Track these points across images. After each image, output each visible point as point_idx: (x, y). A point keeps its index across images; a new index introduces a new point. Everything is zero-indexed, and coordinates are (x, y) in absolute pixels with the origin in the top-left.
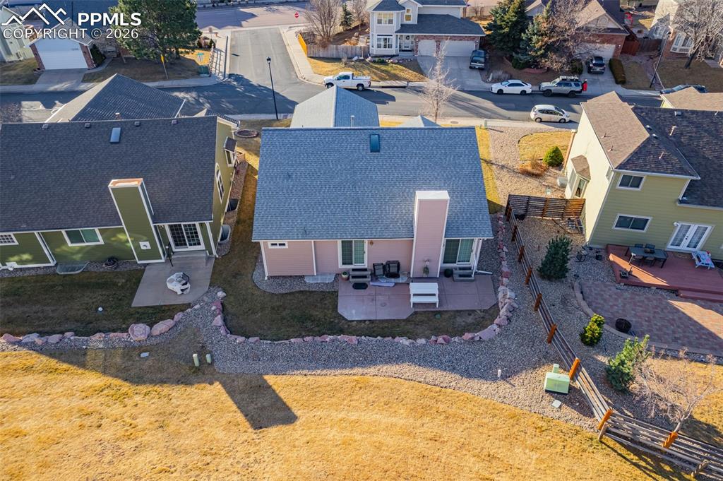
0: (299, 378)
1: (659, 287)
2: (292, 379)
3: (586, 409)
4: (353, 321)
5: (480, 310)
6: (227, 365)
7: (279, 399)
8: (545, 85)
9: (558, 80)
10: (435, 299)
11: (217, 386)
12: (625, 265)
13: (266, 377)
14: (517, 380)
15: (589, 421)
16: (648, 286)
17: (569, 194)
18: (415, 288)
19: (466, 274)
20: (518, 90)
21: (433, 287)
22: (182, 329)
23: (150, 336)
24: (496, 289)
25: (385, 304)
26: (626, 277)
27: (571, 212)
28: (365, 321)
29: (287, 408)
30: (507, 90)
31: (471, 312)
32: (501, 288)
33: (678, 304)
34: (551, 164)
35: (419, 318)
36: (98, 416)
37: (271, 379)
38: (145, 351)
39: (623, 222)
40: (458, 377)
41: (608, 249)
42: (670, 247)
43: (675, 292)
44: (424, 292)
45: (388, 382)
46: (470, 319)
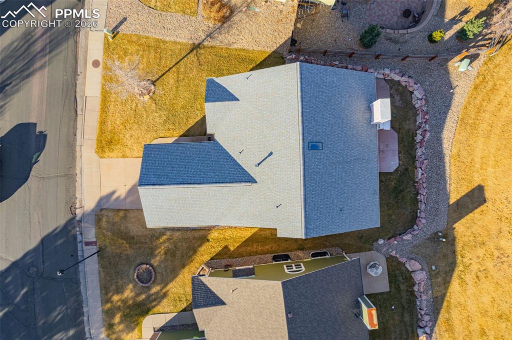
0: (452, 187)
2: (453, 191)
4: (399, 163)
5: (390, 91)
6: (442, 224)
7: (467, 195)
11: (456, 225)
13: (451, 203)
14: (455, 84)
22: (414, 254)
23: (422, 269)
25: (387, 145)
28: (399, 157)
29: (473, 191)
31: (392, 96)
36: (479, 273)
37: (452, 201)
38: (431, 268)
40: (450, 111)
45: (455, 145)
46: (397, 97)
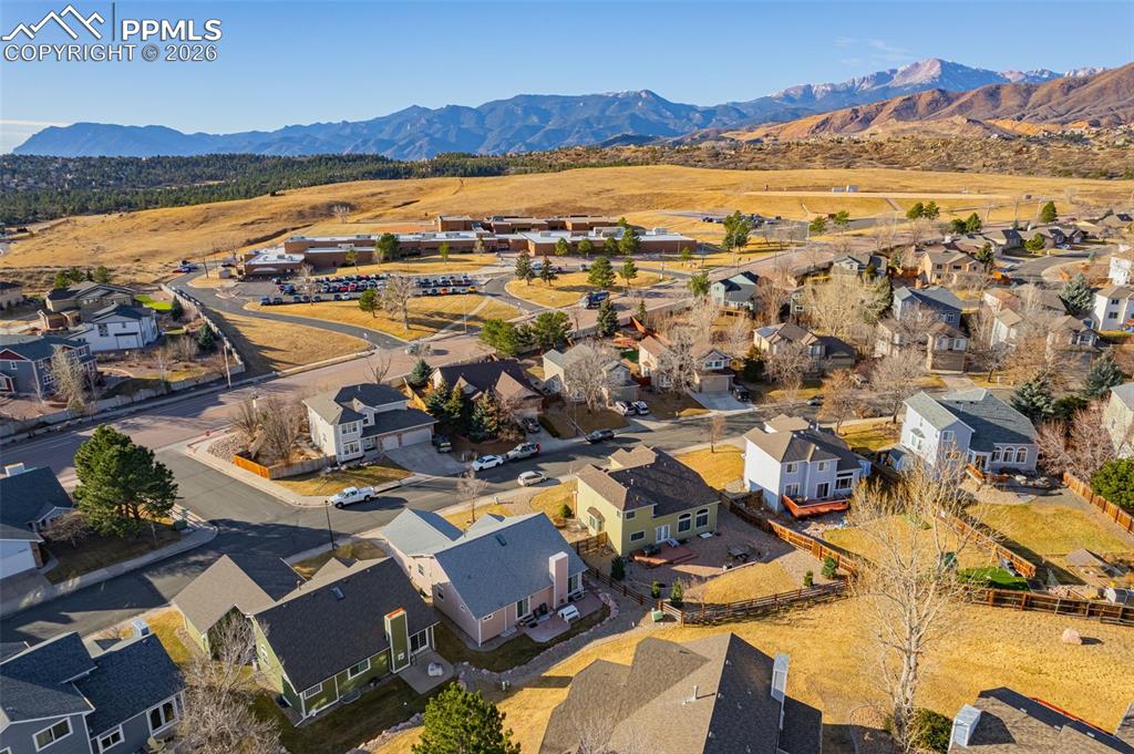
1: (665, 563)
3: (672, 619)
4: (545, 642)
5: (600, 609)
8: (511, 454)
9: (519, 448)
10: (577, 613)
11: (526, 689)
12: (646, 559)
13: (543, 675)
14: (642, 623)
15: (676, 623)
16: (659, 565)
17: (593, 532)
18: (565, 611)
19: (579, 595)
20: (493, 464)
21: (572, 608)
24: (598, 597)
25: (554, 628)
26: (649, 564)
27: (602, 541)
28: (553, 639)
30: (485, 465)
31: (596, 612)
32: (600, 595)
33: (676, 568)
34: (566, 516)
35: (576, 625)
39: (634, 537)
41: (632, 555)
42: (658, 542)
43: (671, 563)
44: (570, 612)
46: (598, 615)
